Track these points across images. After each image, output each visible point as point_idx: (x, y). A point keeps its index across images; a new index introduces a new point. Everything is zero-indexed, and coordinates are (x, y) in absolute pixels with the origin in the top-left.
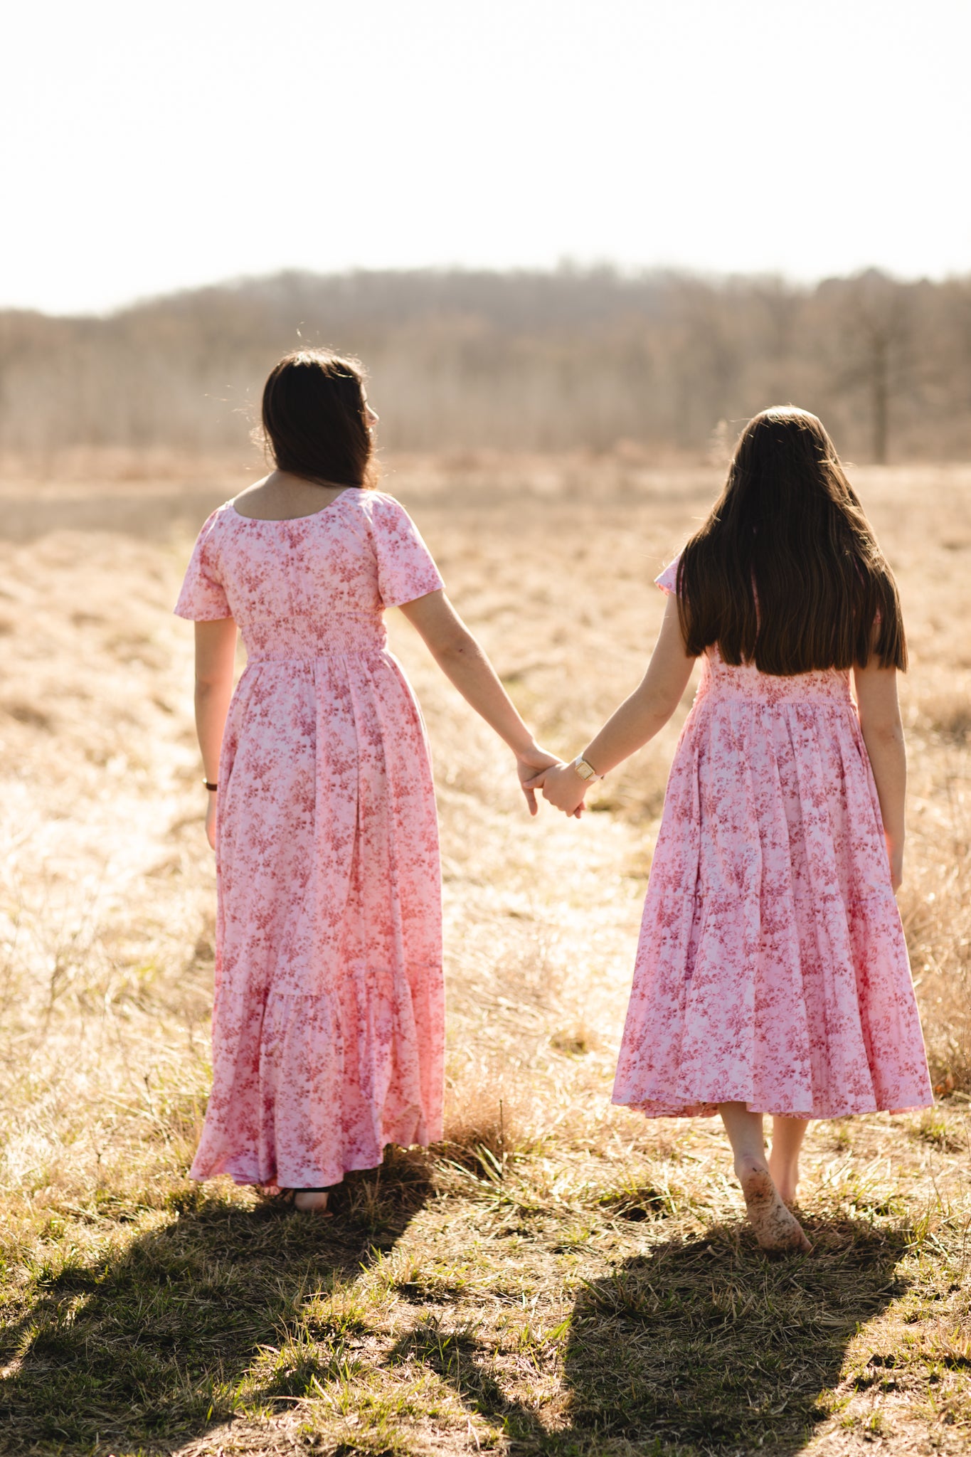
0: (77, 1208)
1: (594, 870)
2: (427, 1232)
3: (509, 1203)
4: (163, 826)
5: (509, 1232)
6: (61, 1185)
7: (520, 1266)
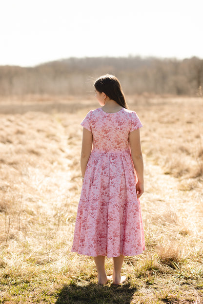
0: (76, 277)
1: (171, 189)
2: (164, 284)
3: (182, 276)
4: (70, 179)
5: (184, 283)
6: (71, 271)
7: (190, 293)
